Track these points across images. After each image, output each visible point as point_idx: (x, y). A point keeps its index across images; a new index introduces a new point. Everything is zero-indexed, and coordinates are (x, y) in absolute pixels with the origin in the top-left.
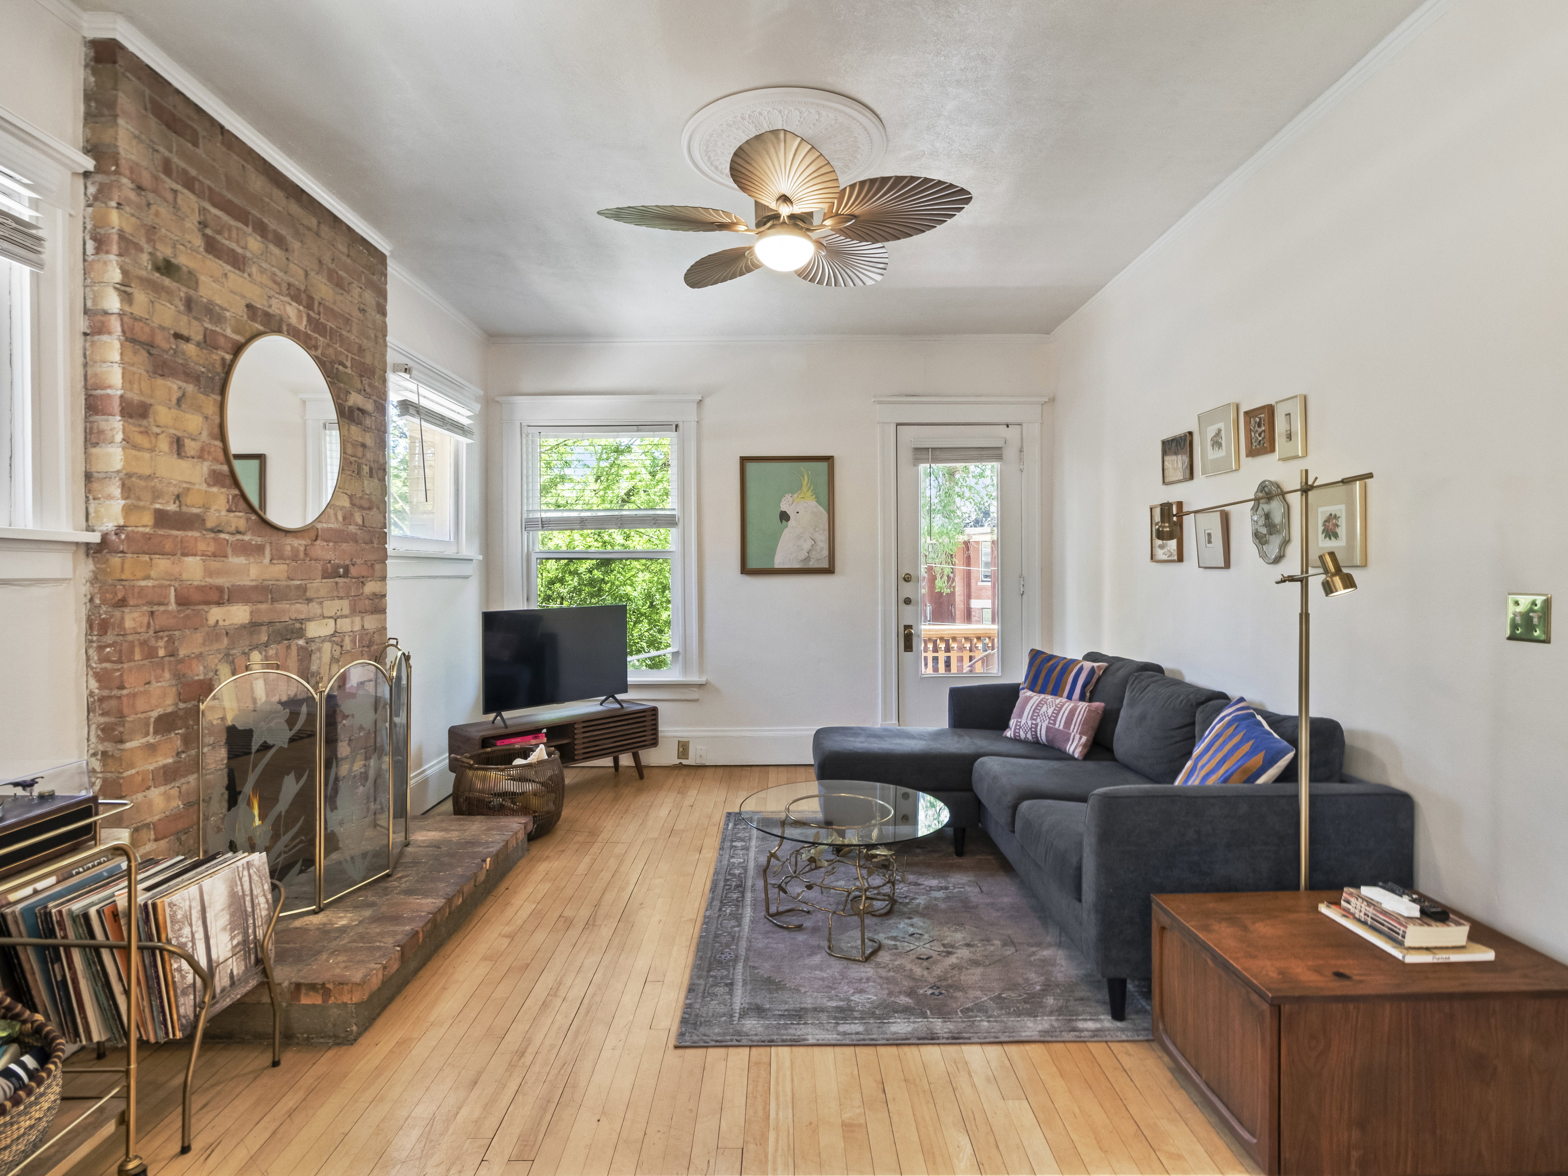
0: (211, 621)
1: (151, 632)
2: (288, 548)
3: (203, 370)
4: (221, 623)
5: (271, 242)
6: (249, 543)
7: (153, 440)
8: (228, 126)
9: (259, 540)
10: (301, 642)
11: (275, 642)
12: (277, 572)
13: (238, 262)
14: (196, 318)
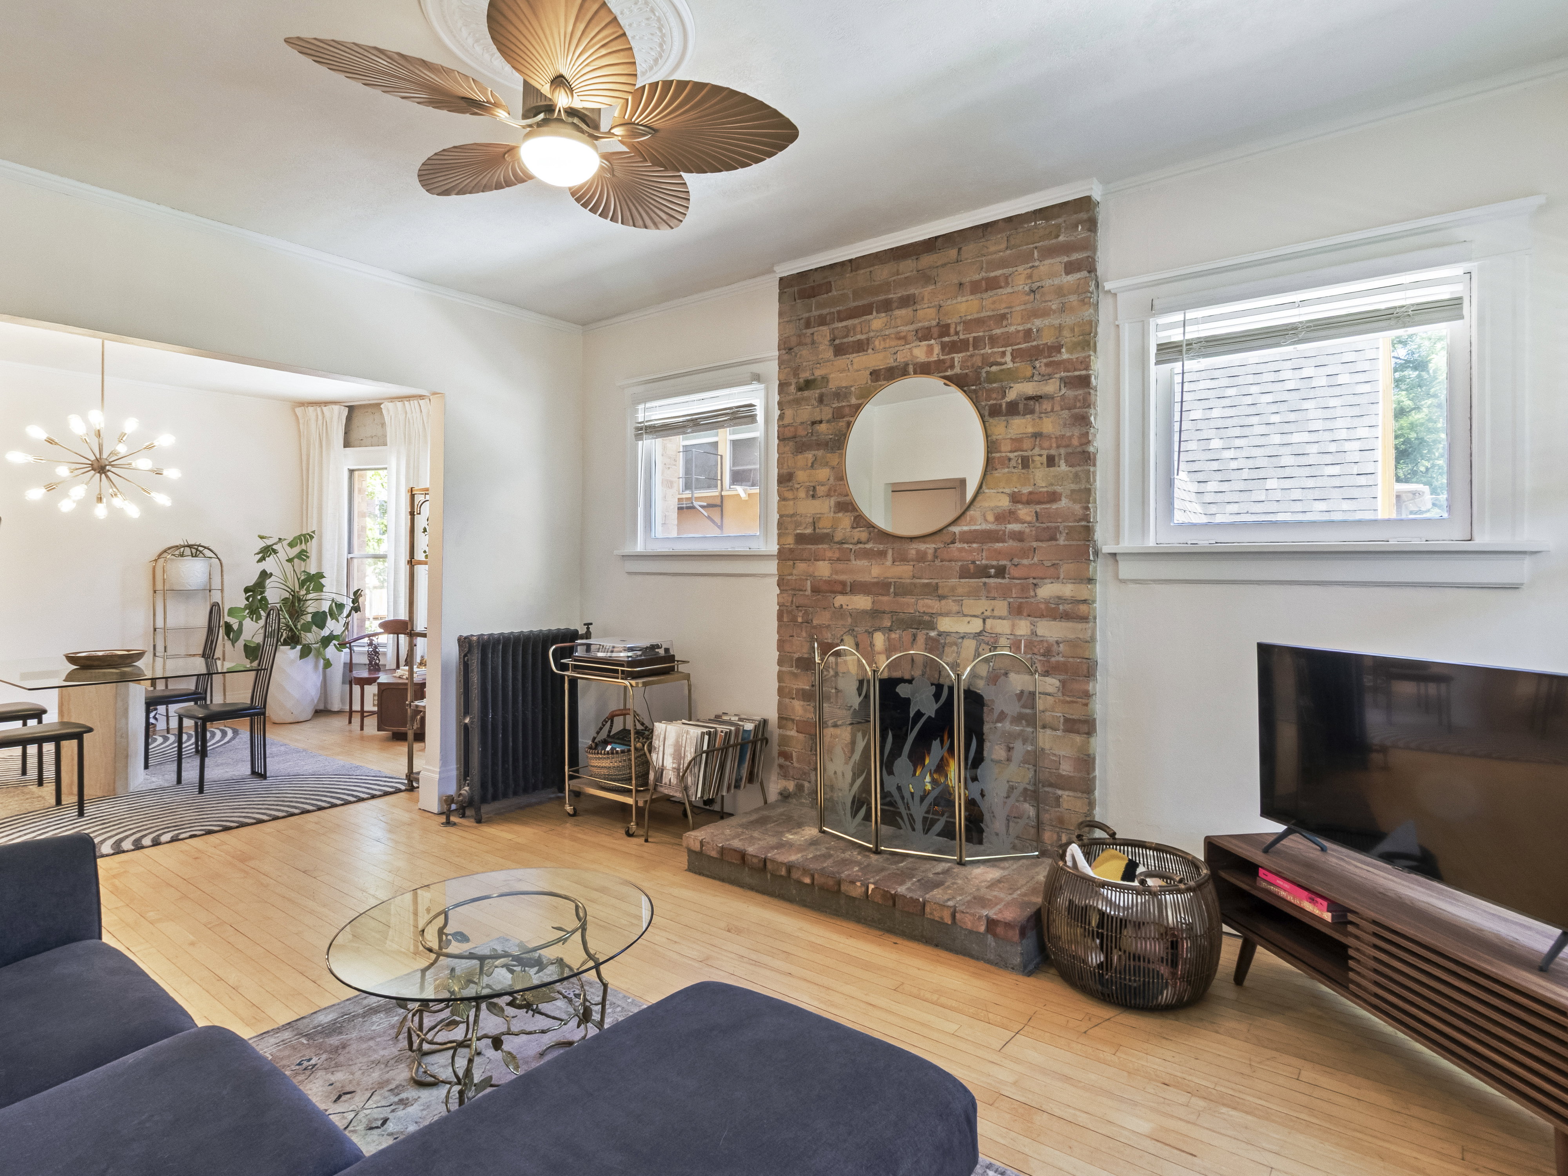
0: (837, 605)
1: (794, 607)
2: (913, 552)
3: (831, 437)
4: (845, 607)
5: (898, 308)
6: (871, 549)
7: (795, 492)
8: (854, 257)
9: (881, 547)
10: (933, 634)
11: (899, 628)
12: (902, 572)
13: (861, 347)
14: (826, 405)
